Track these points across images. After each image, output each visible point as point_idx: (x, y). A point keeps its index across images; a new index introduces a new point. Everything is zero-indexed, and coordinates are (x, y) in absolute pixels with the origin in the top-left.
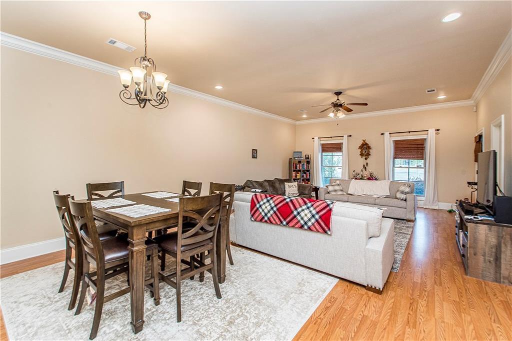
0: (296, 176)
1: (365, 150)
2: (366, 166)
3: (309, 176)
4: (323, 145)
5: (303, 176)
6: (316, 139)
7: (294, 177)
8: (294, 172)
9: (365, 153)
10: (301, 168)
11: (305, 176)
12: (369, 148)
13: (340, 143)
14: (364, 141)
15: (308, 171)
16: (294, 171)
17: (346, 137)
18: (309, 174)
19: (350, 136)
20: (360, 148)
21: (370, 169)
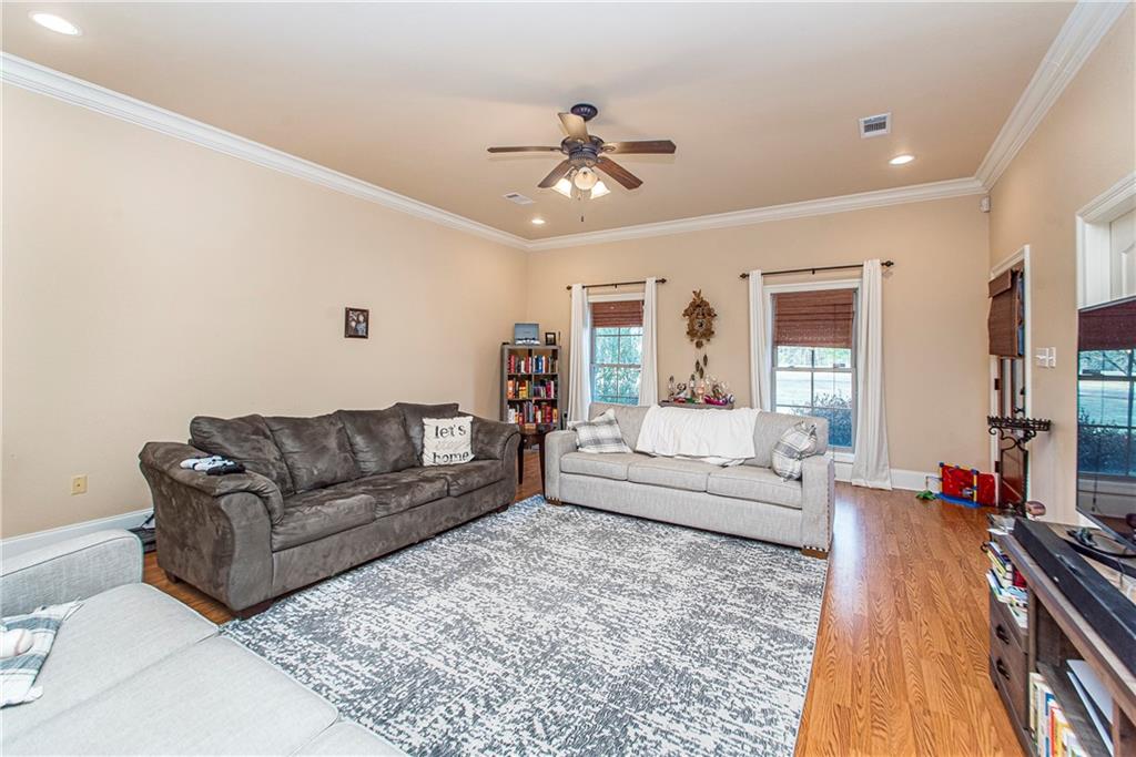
0: (516, 393)
1: (700, 319)
2: (702, 364)
3: (556, 392)
4: (595, 307)
5: (537, 393)
6: (577, 288)
7: (510, 397)
8: (511, 382)
9: (701, 330)
10: (532, 370)
11: (543, 393)
12: (710, 314)
13: (638, 302)
14: (697, 294)
15: (554, 377)
16: (510, 378)
17: (651, 282)
18: (556, 385)
19: (663, 281)
20: (686, 313)
21: (713, 374)
